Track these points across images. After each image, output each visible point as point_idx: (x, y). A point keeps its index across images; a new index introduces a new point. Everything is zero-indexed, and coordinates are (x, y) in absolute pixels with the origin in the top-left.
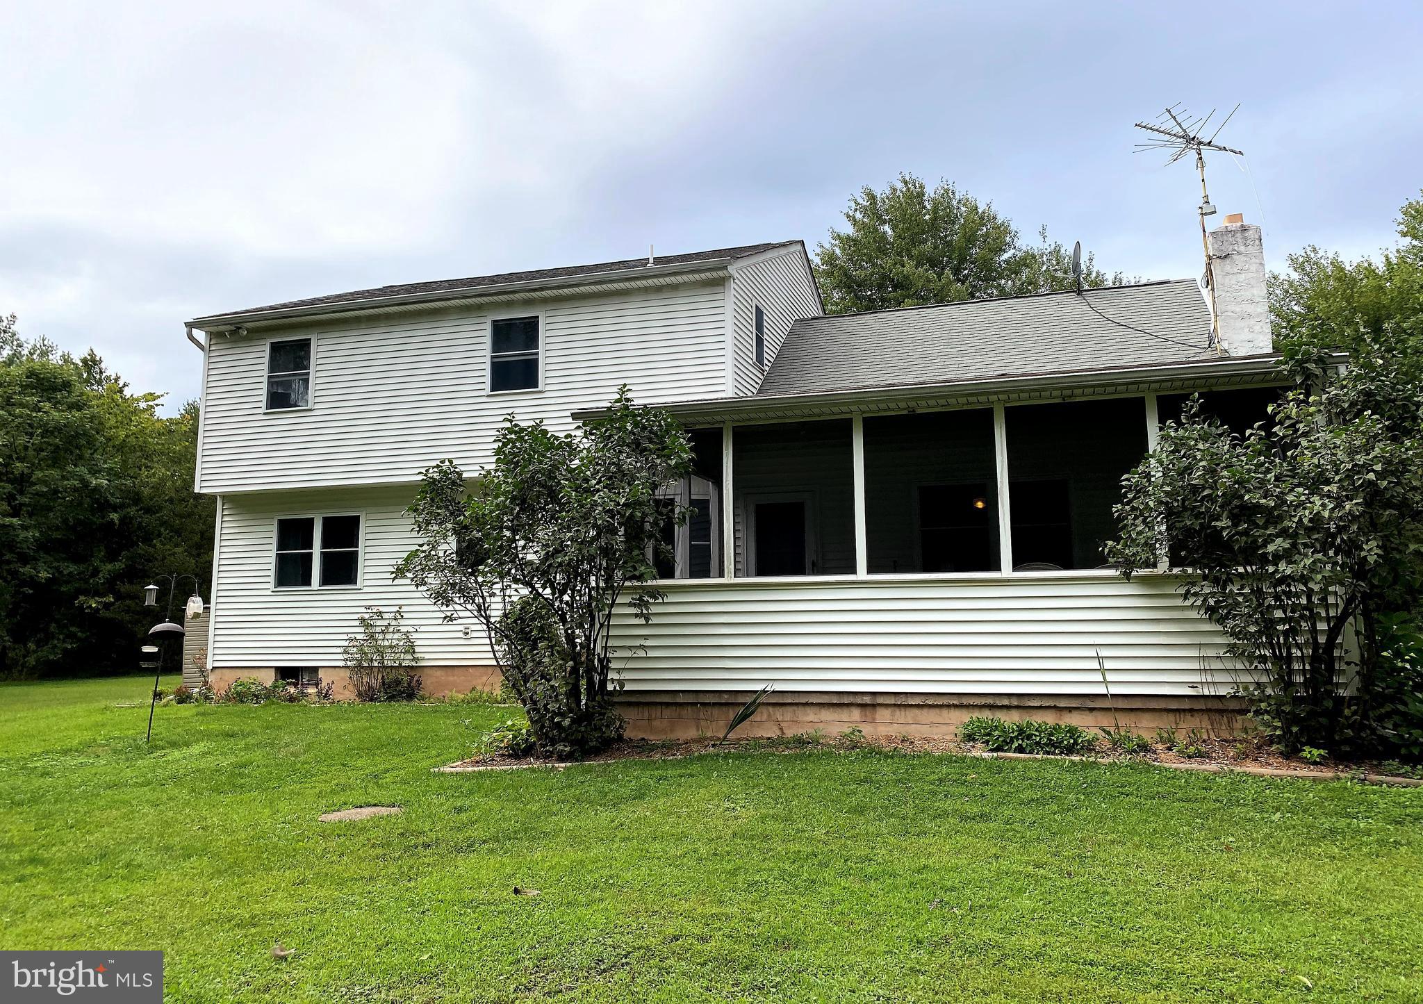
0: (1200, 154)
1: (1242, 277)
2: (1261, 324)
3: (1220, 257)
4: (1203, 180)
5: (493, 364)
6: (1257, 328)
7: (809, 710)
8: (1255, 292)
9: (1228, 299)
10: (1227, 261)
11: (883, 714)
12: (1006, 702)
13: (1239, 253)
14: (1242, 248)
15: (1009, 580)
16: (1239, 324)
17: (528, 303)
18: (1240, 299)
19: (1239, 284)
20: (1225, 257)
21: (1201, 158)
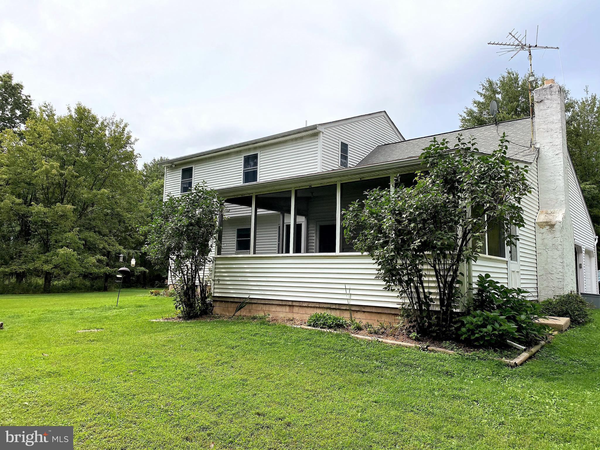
0: (530, 52)
1: (548, 111)
2: (557, 133)
3: (538, 102)
4: (531, 65)
5: (244, 172)
6: (555, 136)
7: (273, 306)
8: (555, 118)
9: (541, 123)
10: (542, 104)
11: (296, 309)
12: (334, 307)
13: (548, 99)
14: (549, 97)
15: (337, 256)
16: (546, 134)
17: (255, 148)
18: (547, 122)
19: (547, 115)
20: (541, 102)
21: (530, 54)
